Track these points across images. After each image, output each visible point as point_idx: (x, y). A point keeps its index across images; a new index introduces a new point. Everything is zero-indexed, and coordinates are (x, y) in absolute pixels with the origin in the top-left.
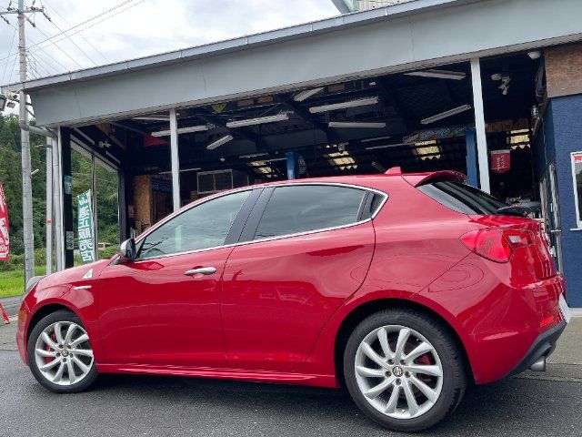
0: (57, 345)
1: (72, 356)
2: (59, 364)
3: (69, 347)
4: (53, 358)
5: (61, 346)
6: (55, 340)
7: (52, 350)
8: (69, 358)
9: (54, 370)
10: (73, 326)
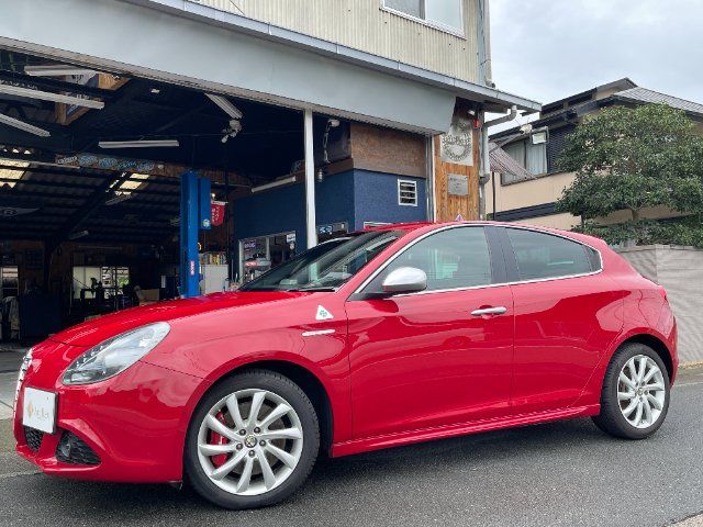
0: (235, 432)
1: (263, 444)
2: (242, 464)
3: (258, 430)
4: (230, 455)
5: (243, 432)
6: (231, 424)
7: (227, 441)
8: (259, 450)
9: (234, 476)
10: (259, 396)
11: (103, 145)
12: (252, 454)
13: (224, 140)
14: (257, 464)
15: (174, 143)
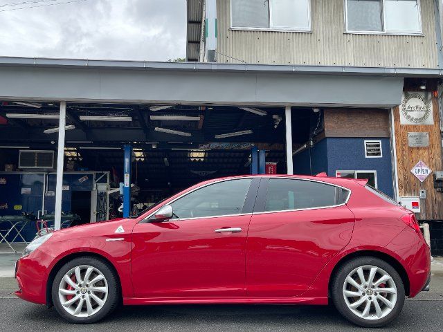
0: (77, 285)
1: (89, 293)
3: (87, 286)
4: (74, 296)
5: (80, 286)
6: (75, 281)
7: (73, 289)
8: (87, 295)
9: (74, 305)
10: (90, 269)
11: (218, 137)
12: (83, 297)
13: (276, 127)
14: (85, 302)
15: (249, 132)
